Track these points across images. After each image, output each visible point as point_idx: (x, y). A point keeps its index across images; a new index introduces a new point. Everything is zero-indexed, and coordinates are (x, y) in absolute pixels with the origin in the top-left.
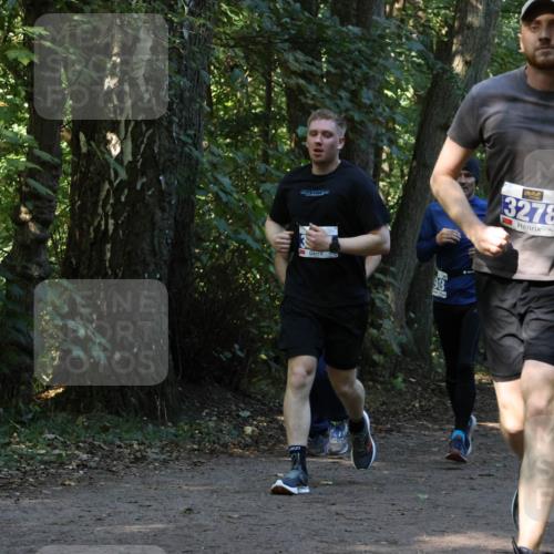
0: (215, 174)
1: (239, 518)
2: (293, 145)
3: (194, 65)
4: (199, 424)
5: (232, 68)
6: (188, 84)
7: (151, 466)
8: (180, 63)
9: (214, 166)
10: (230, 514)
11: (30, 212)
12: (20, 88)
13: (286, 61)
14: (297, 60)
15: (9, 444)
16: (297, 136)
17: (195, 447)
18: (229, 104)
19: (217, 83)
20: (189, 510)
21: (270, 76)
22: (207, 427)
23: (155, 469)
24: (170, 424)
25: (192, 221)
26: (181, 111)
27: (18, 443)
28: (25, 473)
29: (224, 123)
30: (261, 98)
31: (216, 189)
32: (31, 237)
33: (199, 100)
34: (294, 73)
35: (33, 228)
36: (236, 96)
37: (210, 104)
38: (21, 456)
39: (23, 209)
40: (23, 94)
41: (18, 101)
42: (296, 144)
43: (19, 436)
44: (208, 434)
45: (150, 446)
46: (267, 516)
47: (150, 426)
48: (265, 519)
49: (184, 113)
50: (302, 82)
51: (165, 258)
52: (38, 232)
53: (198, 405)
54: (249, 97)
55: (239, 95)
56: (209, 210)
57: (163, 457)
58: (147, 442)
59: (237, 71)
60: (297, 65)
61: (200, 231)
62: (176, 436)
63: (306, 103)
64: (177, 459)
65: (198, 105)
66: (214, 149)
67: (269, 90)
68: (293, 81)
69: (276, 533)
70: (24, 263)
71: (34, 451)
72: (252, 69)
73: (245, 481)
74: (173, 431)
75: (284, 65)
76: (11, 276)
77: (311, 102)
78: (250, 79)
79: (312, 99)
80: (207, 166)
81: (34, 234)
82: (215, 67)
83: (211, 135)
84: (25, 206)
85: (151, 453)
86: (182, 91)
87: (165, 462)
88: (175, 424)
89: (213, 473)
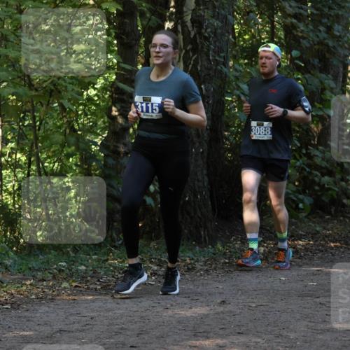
0: (238, 83)
1: (256, 307)
2: (289, 63)
3: (223, 12)
4: (229, 246)
5: (248, 13)
6: (220, 24)
7: (198, 274)
8: (214, 11)
9: (237, 78)
10: (250, 304)
11: (118, 111)
12: (111, 31)
13: (284, 8)
14: (291, 6)
15: (107, 260)
16: (291, 56)
17: (227, 261)
18: (247, 37)
19: (239, 24)
20: (223, 302)
21: (274, 18)
22: (234, 248)
23: (201, 275)
24: (210, 247)
25: (223, 114)
26: (215, 42)
27: (113, 260)
28: (118, 278)
29: (243, 49)
30: (267, 32)
31: (238, 92)
32: (119, 126)
33: (227, 34)
34: (289, 15)
35: (120, 120)
36: (251, 31)
37: (234, 37)
38: (115, 268)
39: (114, 108)
40: (114, 34)
41: (110, 39)
42: (291, 62)
43: (113, 255)
44: (235, 253)
45: (197, 261)
46: (274, 305)
47: (197, 247)
48: (273, 308)
49: (217, 44)
50: (294, 21)
51: (205, 138)
52: (124, 123)
53: (228, 234)
54: (260, 32)
55: (253, 30)
56: (234, 107)
57: (207, 267)
58: (195, 258)
59: (251, 14)
60: (291, 9)
61: (228, 121)
62: (214, 254)
63: (297, 35)
64: (215, 269)
65: (226, 38)
66: (237, 66)
67: (273, 27)
68: (289, 20)
69: (280, 317)
70: (115, 144)
71: (124, 265)
72: (261, 14)
73: (259, 282)
74: (211, 251)
75: (283, 10)
76: (106, 152)
77: (300, 34)
78: (260, 20)
79: (301, 32)
80: (232, 78)
81: (121, 125)
82: (237, 13)
83: (235, 58)
84: (115, 106)
85: (198, 266)
86: (216, 29)
87: (207, 271)
88: (213, 247)
89: (238, 278)
